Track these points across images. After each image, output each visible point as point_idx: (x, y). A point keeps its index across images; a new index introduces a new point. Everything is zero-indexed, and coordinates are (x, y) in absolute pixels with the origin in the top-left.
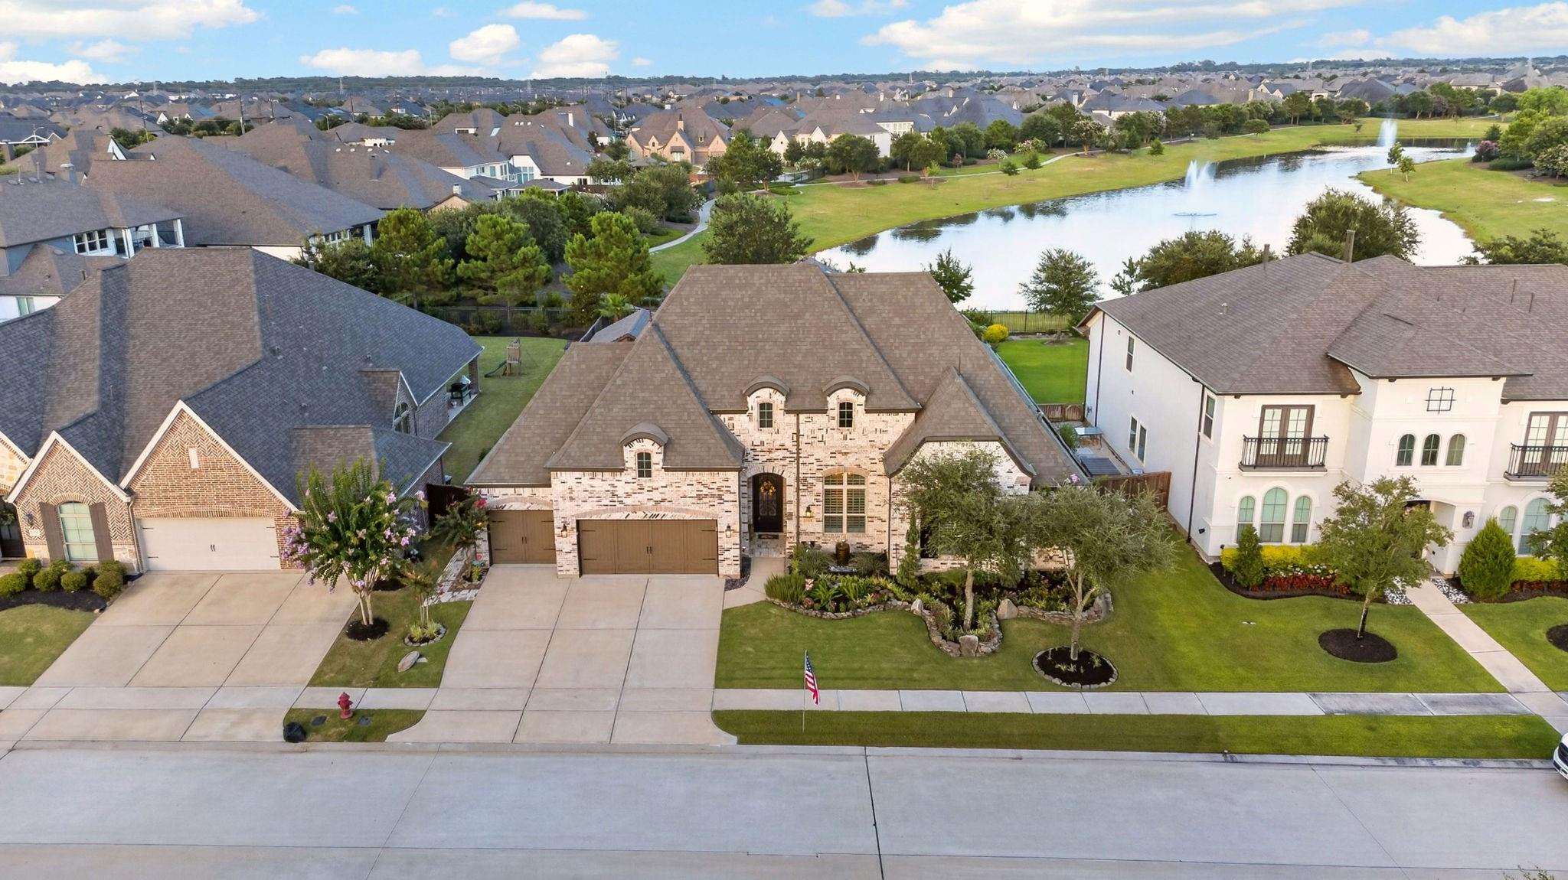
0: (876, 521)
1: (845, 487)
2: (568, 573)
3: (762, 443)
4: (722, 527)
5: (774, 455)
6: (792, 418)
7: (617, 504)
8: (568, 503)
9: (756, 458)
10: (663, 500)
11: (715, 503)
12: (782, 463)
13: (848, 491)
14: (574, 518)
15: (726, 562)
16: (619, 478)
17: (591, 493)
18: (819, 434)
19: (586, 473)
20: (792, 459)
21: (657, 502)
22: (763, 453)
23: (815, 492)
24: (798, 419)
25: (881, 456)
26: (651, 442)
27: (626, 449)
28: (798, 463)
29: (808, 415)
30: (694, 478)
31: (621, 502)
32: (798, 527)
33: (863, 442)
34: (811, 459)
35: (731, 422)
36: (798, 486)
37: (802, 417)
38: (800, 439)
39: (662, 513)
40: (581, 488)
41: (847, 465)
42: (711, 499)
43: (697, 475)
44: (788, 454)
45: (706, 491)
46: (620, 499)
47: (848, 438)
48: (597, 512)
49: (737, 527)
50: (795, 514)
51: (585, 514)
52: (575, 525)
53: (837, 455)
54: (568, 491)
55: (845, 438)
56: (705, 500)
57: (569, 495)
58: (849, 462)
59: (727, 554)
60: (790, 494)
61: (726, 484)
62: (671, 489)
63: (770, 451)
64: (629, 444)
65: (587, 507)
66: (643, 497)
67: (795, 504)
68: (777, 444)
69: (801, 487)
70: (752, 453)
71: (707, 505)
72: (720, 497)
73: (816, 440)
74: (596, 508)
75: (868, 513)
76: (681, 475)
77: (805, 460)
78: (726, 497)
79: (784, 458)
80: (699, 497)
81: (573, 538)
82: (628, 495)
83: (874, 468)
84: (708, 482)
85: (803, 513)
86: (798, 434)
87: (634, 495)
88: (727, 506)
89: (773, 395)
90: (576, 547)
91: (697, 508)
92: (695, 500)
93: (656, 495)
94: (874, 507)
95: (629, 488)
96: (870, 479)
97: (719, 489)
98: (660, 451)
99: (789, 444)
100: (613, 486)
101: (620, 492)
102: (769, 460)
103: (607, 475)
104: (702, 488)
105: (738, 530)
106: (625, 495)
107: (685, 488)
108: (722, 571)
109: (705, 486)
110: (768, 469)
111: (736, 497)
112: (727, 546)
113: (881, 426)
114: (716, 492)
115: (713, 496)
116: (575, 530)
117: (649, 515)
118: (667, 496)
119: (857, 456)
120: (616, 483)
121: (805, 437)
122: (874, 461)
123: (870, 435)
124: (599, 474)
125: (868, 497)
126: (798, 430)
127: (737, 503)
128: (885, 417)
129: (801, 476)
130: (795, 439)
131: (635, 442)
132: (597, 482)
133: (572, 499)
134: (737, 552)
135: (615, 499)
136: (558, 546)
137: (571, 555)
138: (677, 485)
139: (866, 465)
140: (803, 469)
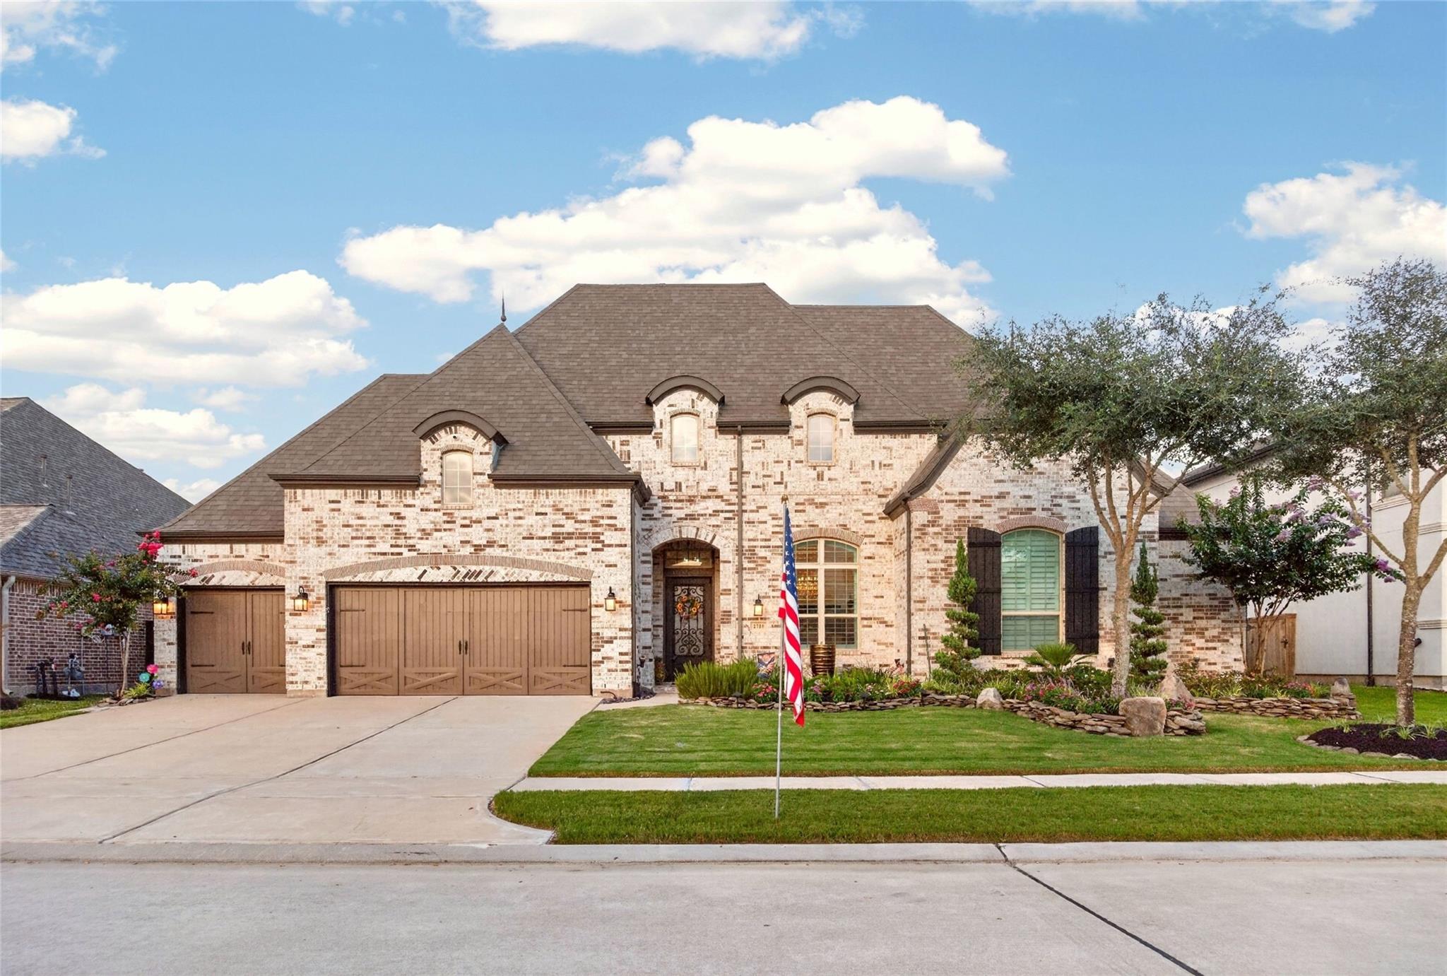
0: (874, 624)
1: (821, 566)
2: (307, 687)
3: (679, 486)
4: (598, 593)
5: (699, 508)
6: (729, 442)
7: (404, 551)
8: (312, 550)
9: (669, 512)
10: (491, 544)
11: (588, 550)
12: (714, 521)
13: (826, 571)
14: (324, 579)
15: (604, 667)
16: (410, 501)
17: (359, 533)
18: (776, 470)
19: (350, 492)
20: (730, 515)
21: (478, 548)
22: (679, 505)
23: (769, 574)
24: (740, 442)
25: (881, 510)
26: (471, 433)
27: (426, 445)
28: (740, 524)
29: (757, 437)
30: (550, 501)
31: (412, 548)
32: (741, 637)
33: (852, 484)
34: (763, 515)
35: (625, 448)
36: (741, 563)
37: (748, 440)
38: (744, 480)
39: (487, 569)
40: (341, 519)
41: (823, 525)
42: (580, 542)
43: (556, 495)
44: (722, 506)
45: (570, 526)
46: (410, 542)
47: (826, 478)
48: (367, 567)
49: (626, 596)
50: (735, 612)
51: (343, 571)
52: (323, 592)
53: (808, 508)
54: (315, 526)
55: (820, 477)
56: (569, 543)
57: (315, 534)
58: (827, 520)
59: (607, 650)
60: (726, 577)
61: (608, 512)
62: (505, 522)
63: (691, 500)
64: (430, 435)
65: (348, 557)
66: (452, 538)
67: (734, 595)
68: (704, 487)
69: (746, 565)
70: (661, 504)
71: (572, 553)
72: (596, 538)
73: (771, 481)
74: (364, 559)
75: (860, 612)
76: (525, 495)
77: (752, 516)
78: (609, 537)
79: (716, 513)
80: (557, 538)
81: (320, 618)
82: (426, 534)
83: (871, 529)
84: (576, 508)
85: (749, 610)
86: (740, 470)
87: (436, 534)
88: (611, 555)
89: (698, 403)
90: (323, 635)
91: (551, 558)
92: (549, 544)
93: (478, 535)
94: (872, 600)
95: (426, 521)
96: (866, 549)
97: (594, 522)
98: (486, 449)
99: (724, 488)
100: (398, 516)
101: (410, 527)
102: (691, 517)
103: (387, 494)
104: (561, 519)
105: (629, 602)
106: (419, 535)
107: (532, 520)
108: (597, 684)
109: (568, 516)
110: (689, 532)
111: (626, 538)
112: (607, 634)
113: (880, 456)
114: (589, 529)
115: (583, 536)
116: (324, 603)
117: (463, 571)
118: (497, 536)
119: (841, 509)
120: (405, 512)
121: (752, 477)
122: (869, 518)
123: (862, 473)
124: (373, 494)
125: (861, 582)
126: (741, 464)
127: (628, 549)
128: (886, 440)
129: (746, 544)
130: (735, 478)
131: (442, 433)
132: (368, 510)
133: (320, 541)
134: (626, 646)
135: (401, 542)
136: (290, 633)
137: (311, 654)
138: (518, 514)
139: (858, 526)
140: (749, 533)
